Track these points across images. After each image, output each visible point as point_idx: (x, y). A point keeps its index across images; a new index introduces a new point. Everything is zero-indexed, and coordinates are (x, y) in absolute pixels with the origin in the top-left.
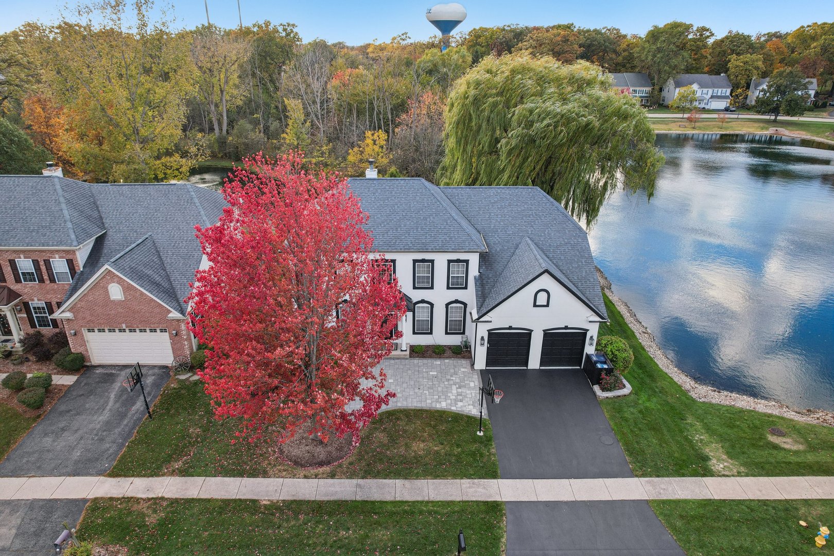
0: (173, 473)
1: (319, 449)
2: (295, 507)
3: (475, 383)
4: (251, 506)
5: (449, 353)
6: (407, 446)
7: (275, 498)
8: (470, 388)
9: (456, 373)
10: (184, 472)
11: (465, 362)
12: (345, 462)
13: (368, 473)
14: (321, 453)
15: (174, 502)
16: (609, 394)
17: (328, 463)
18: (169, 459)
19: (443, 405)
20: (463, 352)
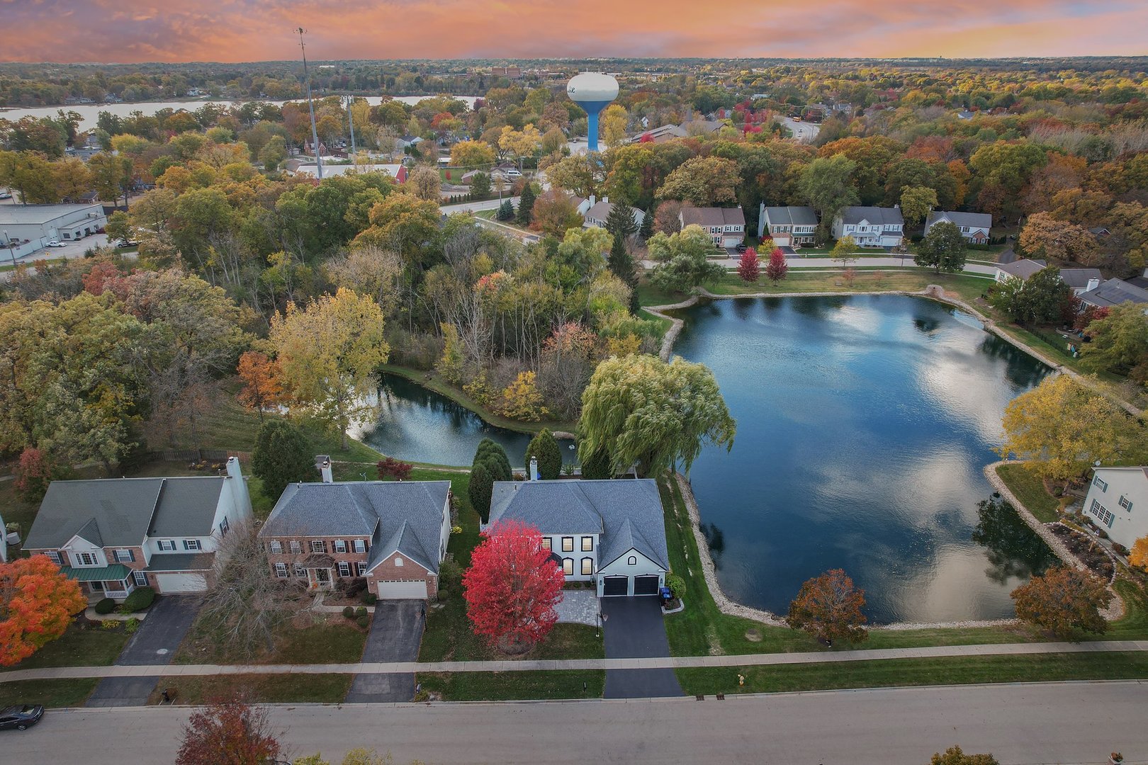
0: (448, 660)
1: (518, 646)
2: (510, 674)
3: (597, 607)
4: (490, 674)
5: (583, 586)
6: (561, 643)
7: (500, 670)
8: (594, 610)
9: (586, 600)
10: (454, 659)
11: (592, 592)
12: (531, 651)
13: (542, 657)
14: (519, 647)
15: (454, 673)
16: (669, 612)
17: (523, 653)
18: (444, 653)
19: (579, 620)
20: (591, 585)
